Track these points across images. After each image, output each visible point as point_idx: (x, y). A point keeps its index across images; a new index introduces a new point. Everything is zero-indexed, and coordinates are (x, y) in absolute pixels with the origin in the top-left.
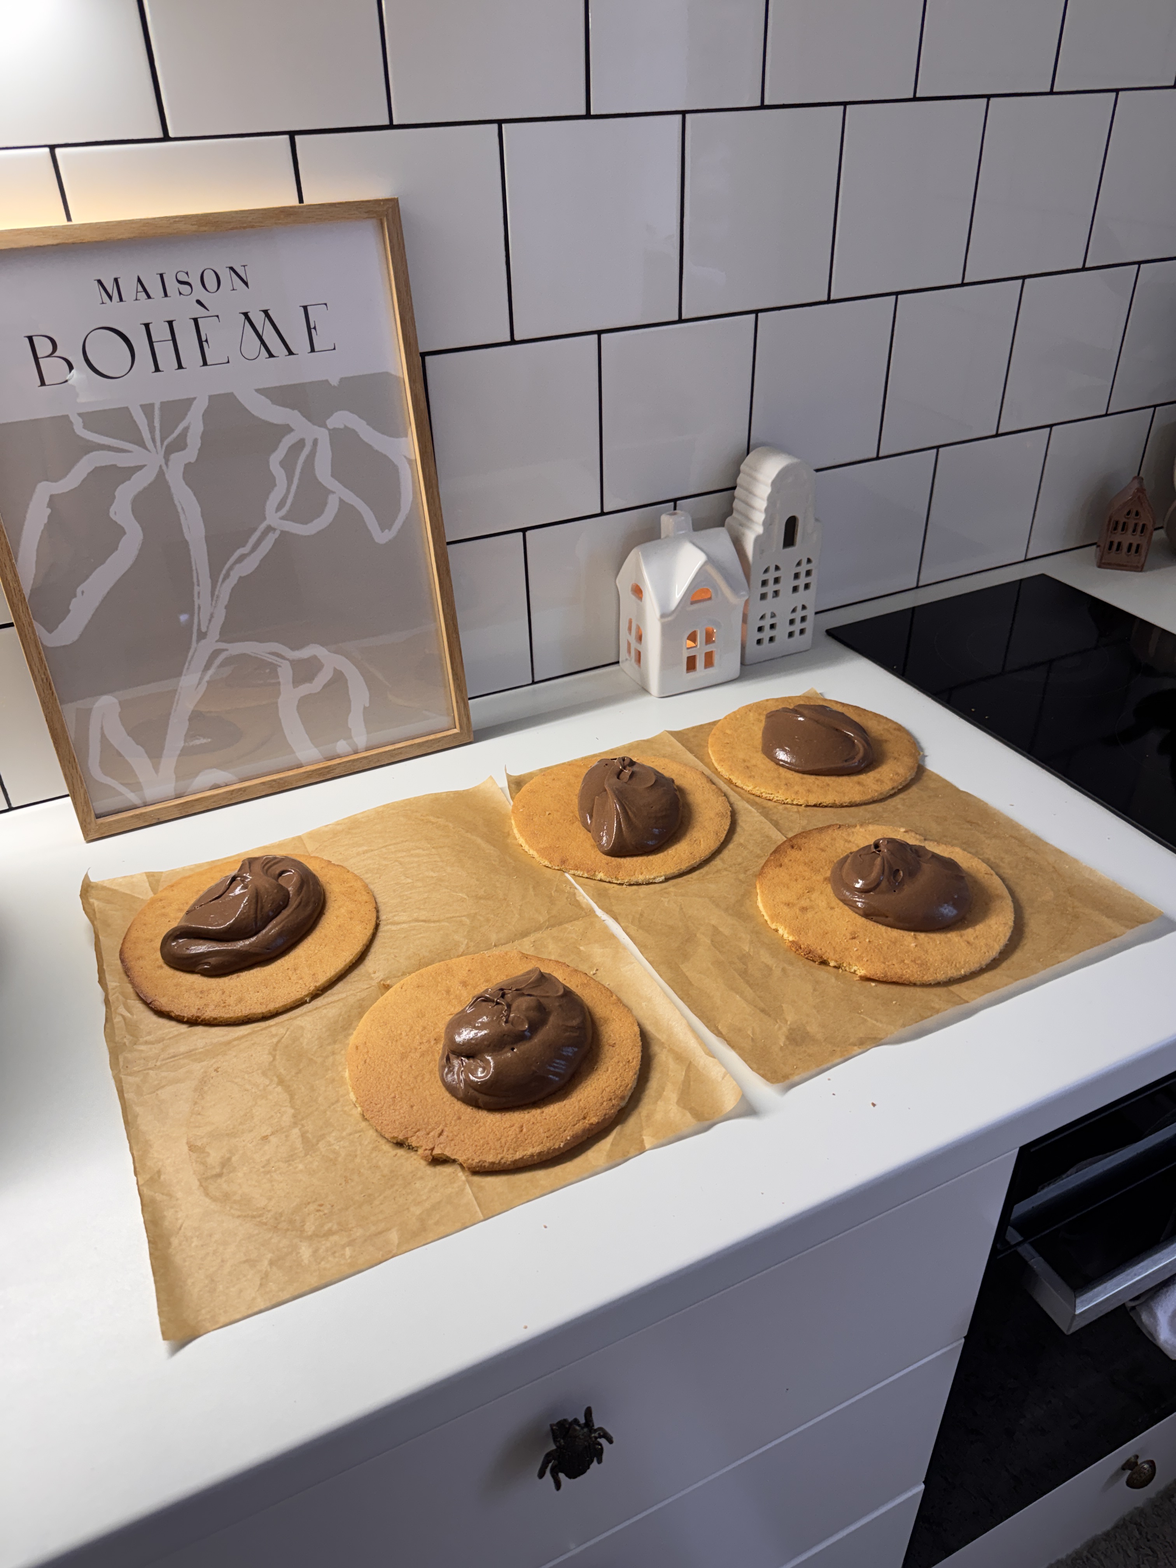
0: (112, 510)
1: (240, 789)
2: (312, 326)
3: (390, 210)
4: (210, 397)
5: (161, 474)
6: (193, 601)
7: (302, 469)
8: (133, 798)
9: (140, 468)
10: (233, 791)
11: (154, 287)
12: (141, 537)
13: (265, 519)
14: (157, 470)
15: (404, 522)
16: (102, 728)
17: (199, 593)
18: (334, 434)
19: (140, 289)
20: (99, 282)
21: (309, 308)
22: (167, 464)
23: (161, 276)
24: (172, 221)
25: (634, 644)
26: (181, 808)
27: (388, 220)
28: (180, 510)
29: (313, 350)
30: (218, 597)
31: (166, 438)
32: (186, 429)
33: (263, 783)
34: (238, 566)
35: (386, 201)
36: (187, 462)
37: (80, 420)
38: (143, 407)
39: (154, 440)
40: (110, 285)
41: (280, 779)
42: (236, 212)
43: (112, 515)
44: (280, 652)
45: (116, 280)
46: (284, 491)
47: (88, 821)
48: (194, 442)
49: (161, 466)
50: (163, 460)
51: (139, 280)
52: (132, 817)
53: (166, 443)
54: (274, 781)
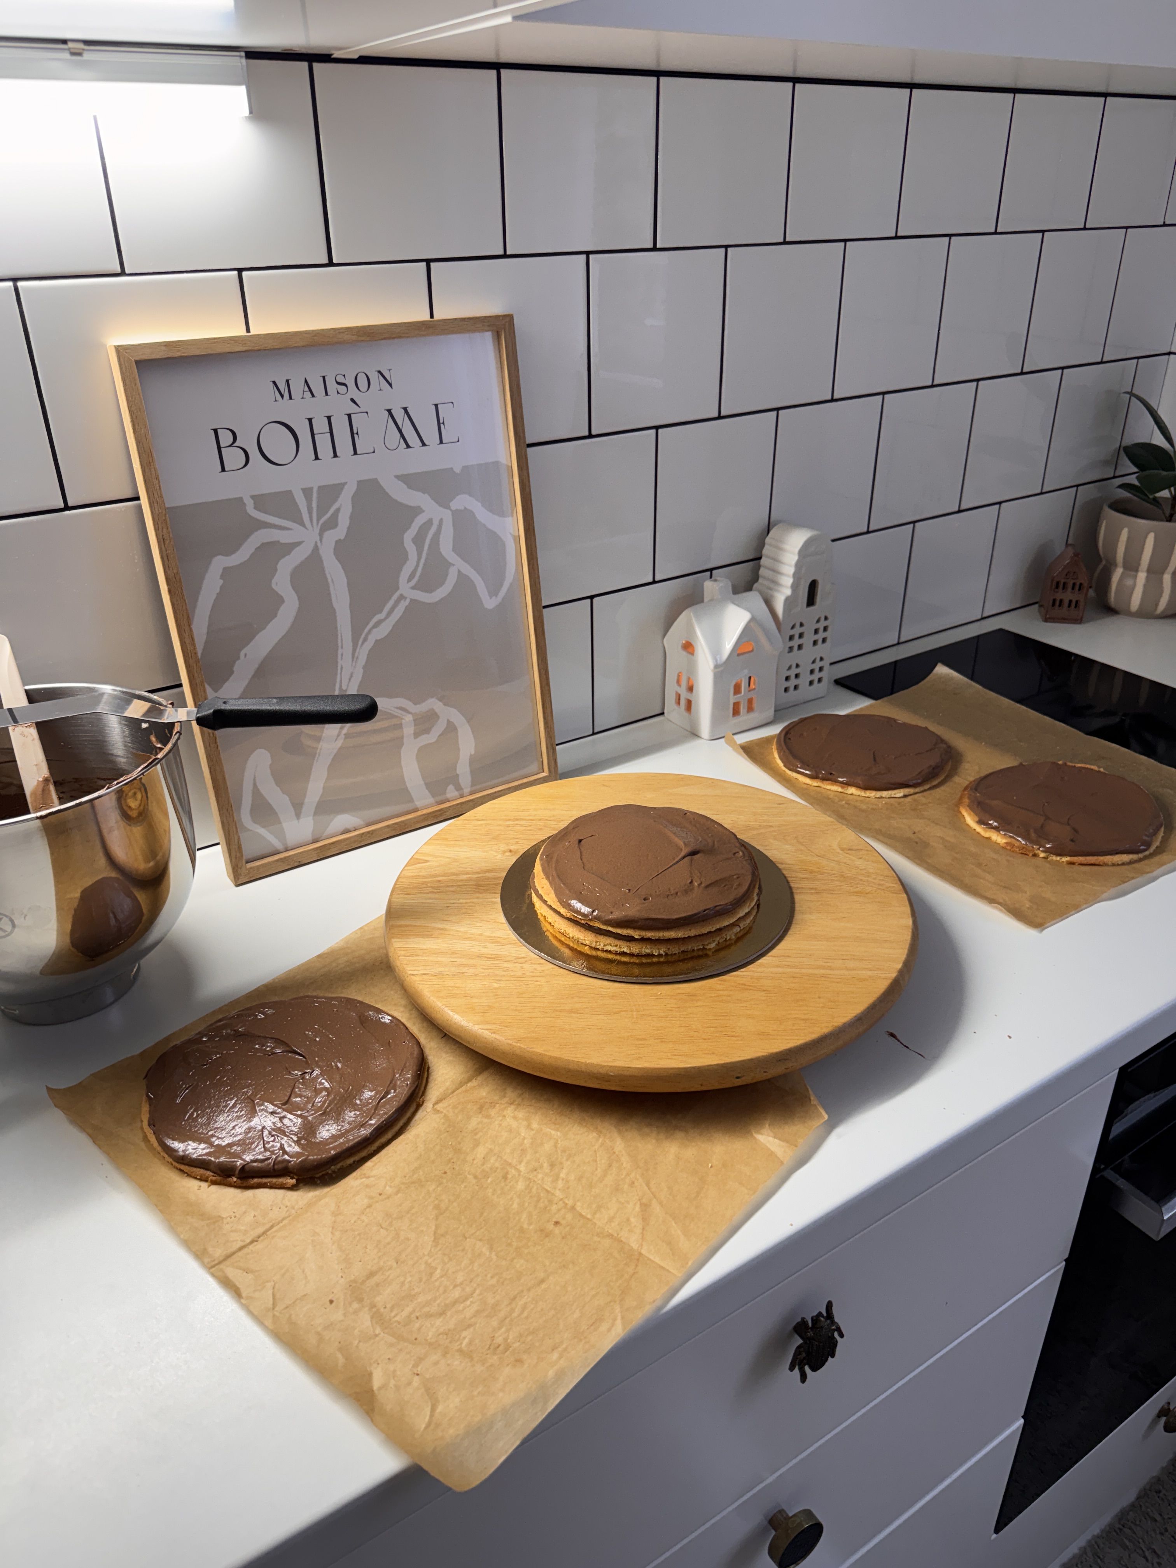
0: (274, 581)
1: (369, 832)
2: (441, 421)
3: (507, 324)
4: (359, 482)
5: (316, 549)
6: (337, 662)
7: (430, 545)
8: (277, 844)
9: (298, 544)
10: (363, 834)
11: (318, 388)
12: (297, 605)
13: (398, 588)
14: (313, 545)
15: (508, 590)
16: (254, 779)
17: (342, 655)
18: (455, 513)
19: (306, 389)
20: (274, 383)
21: (439, 406)
22: (321, 540)
23: (324, 378)
24: (337, 331)
25: (684, 695)
26: (319, 851)
27: (505, 332)
28: (330, 580)
29: (441, 442)
30: (357, 658)
31: (321, 518)
32: (338, 511)
33: (388, 826)
34: (375, 630)
35: (505, 316)
36: (337, 539)
37: (252, 502)
38: (304, 490)
39: (311, 520)
40: (282, 386)
41: (401, 822)
42: (387, 325)
43: (274, 586)
44: (404, 706)
45: (287, 381)
46: (415, 563)
47: (239, 866)
48: (344, 521)
49: (316, 543)
50: (318, 537)
51: (306, 382)
52: (277, 861)
53: (321, 521)
54: (397, 824)
